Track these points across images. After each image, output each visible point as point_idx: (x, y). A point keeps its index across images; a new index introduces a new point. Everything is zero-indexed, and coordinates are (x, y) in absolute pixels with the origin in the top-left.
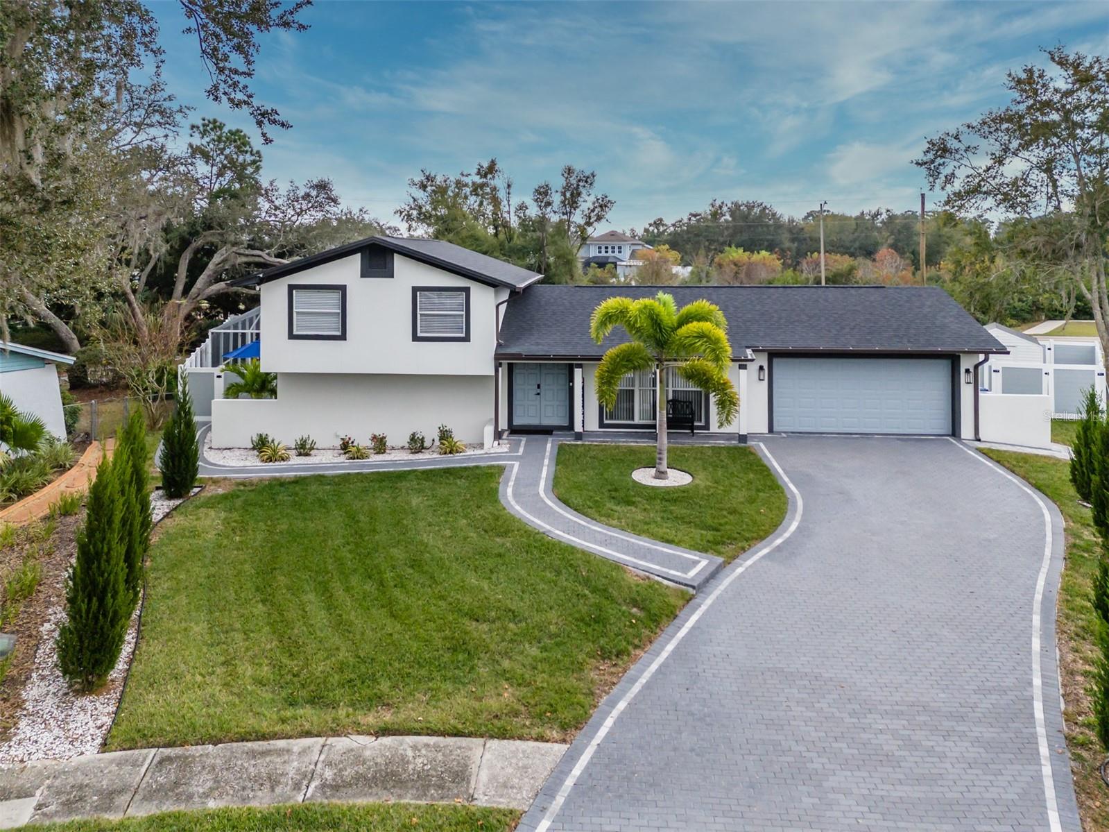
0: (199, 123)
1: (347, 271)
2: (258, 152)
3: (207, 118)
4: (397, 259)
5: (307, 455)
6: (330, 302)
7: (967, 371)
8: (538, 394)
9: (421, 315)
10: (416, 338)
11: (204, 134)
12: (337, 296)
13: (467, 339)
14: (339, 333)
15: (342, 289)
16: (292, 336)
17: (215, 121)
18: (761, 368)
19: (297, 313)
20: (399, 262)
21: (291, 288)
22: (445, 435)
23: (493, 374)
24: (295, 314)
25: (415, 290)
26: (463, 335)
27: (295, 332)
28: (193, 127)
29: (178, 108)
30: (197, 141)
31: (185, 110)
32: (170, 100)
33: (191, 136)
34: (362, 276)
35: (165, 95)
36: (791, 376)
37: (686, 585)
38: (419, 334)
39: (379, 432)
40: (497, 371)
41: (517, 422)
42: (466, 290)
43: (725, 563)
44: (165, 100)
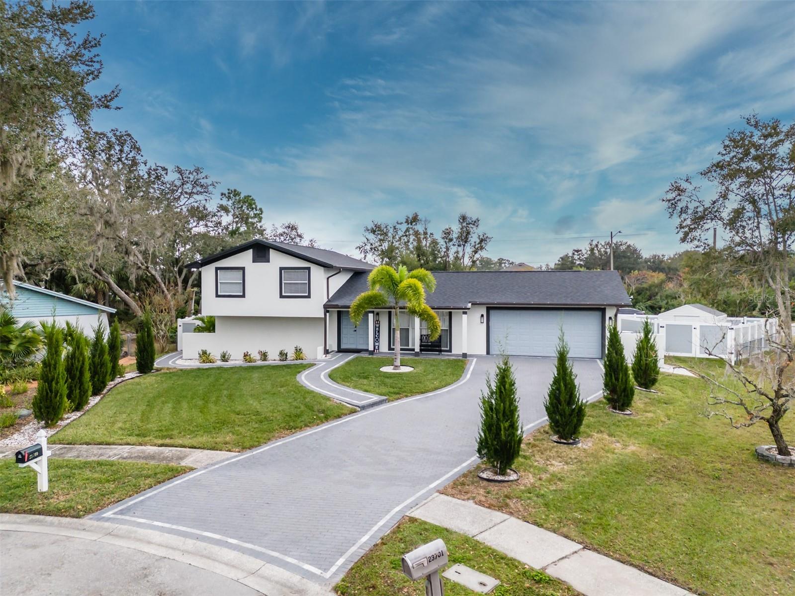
0: (226, 192)
1: (245, 259)
2: (261, 209)
3: (230, 189)
4: (271, 251)
5: (226, 361)
6: (236, 277)
7: (610, 318)
8: (355, 331)
9: (285, 283)
10: (282, 296)
11: (229, 198)
12: (241, 272)
13: (309, 297)
14: (241, 294)
15: (243, 269)
16: (217, 296)
17: (235, 191)
18: (482, 316)
19: (220, 283)
20: (273, 254)
21: (217, 269)
22: (298, 351)
23: (323, 316)
24: (219, 284)
25: (281, 269)
26: (307, 294)
27: (219, 294)
28: (222, 194)
29: (211, 183)
30: (224, 202)
31: (215, 184)
32: (207, 178)
33: (221, 199)
34: (253, 262)
35: (203, 175)
36: (501, 321)
37: (356, 406)
38: (283, 294)
39: (263, 350)
40: (325, 315)
41: (343, 346)
42: (309, 269)
43: (389, 401)
44: (203, 178)
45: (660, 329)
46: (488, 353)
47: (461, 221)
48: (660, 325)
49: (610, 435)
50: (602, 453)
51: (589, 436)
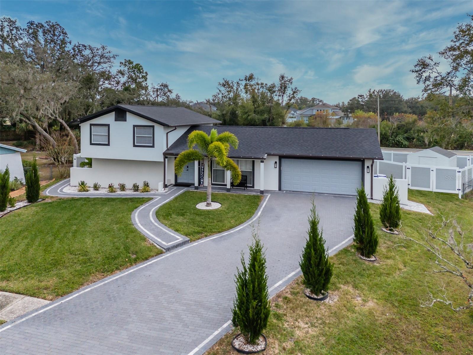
0: (123, 61)
1: (109, 119)
3: (126, 59)
4: (127, 113)
5: (98, 190)
6: (104, 131)
7: (368, 167)
8: (188, 170)
9: (137, 136)
10: (134, 146)
11: (125, 65)
12: (107, 128)
13: (153, 146)
14: (107, 143)
15: (108, 125)
16: (91, 144)
17: (129, 61)
18: (276, 162)
19: (93, 135)
20: (129, 116)
21: (91, 125)
22: (146, 185)
23: (163, 161)
24: (92, 136)
25: (134, 126)
26: (152, 145)
27: (92, 142)
28: (121, 63)
29: (112, 56)
30: (122, 68)
31: (115, 57)
32: (110, 53)
33: (120, 66)
34: (115, 121)
35: (107, 51)
36: (289, 166)
37: (163, 248)
38: (136, 144)
39: (122, 183)
40: (165, 160)
41: (179, 181)
42: (153, 127)
43: (191, 241)
44: (107, 53)
45: (407, 170)
46: (280, 189)
47: (281, 79)
48: (407, 167)
49: (355, 287)
50: (344, 312)
51: (337, 289)
